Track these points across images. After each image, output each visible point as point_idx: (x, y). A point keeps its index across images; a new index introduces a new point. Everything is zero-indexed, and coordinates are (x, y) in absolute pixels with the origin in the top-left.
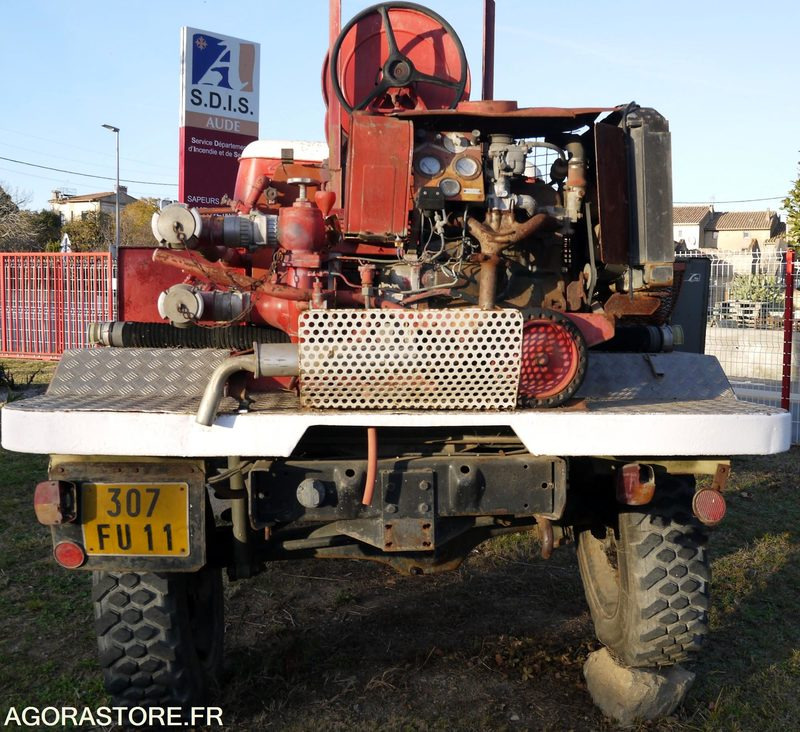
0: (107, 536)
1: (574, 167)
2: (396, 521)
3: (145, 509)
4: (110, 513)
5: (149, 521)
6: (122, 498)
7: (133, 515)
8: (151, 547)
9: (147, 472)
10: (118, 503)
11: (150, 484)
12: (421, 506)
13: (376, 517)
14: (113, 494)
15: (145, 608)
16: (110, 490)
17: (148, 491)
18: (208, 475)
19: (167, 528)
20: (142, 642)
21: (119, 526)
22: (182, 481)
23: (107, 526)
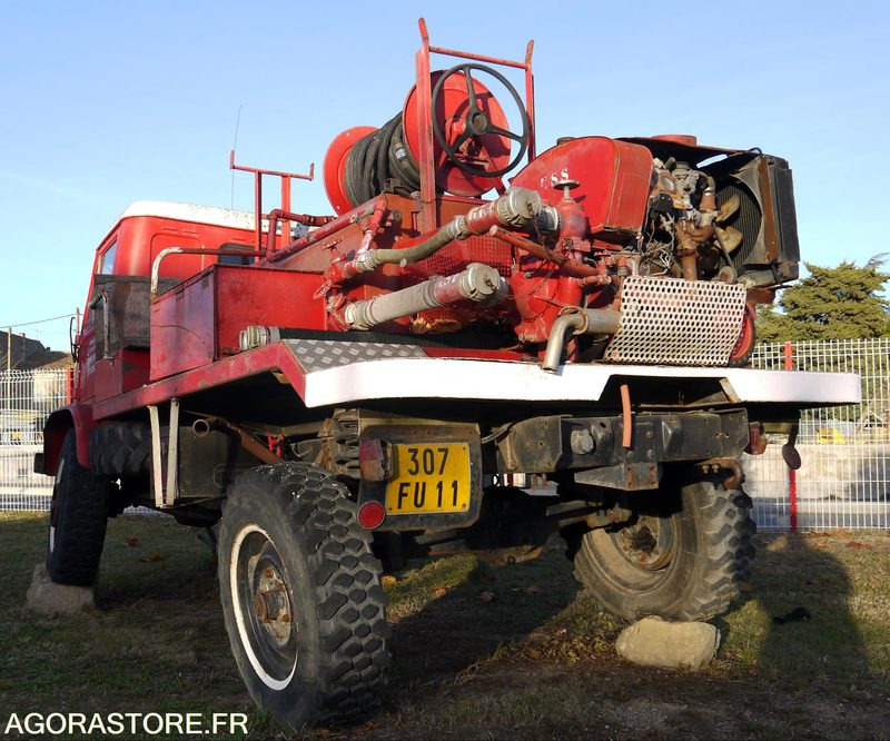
0: (406, 495)
1: (707, 194)
2: (634, 465)
3: (437, 466)
4: (410, 471)
5: (440, 478)
6: (419, 457)
7: (429, 473)
8: (439, 505)
9: (436, 434)
10: (416, 462)
11: (441, 445)
12: (650, 451)
13: (618, 463)
14: (412, 454)
15: (367, 587)
16: (410, 450)
17: (440, 450)
18: (483, 435)
19: (455, 485)
20: (366, 621)
21: (417, 484)
22: (462, 441)
23: (408, 484)
